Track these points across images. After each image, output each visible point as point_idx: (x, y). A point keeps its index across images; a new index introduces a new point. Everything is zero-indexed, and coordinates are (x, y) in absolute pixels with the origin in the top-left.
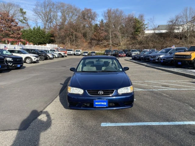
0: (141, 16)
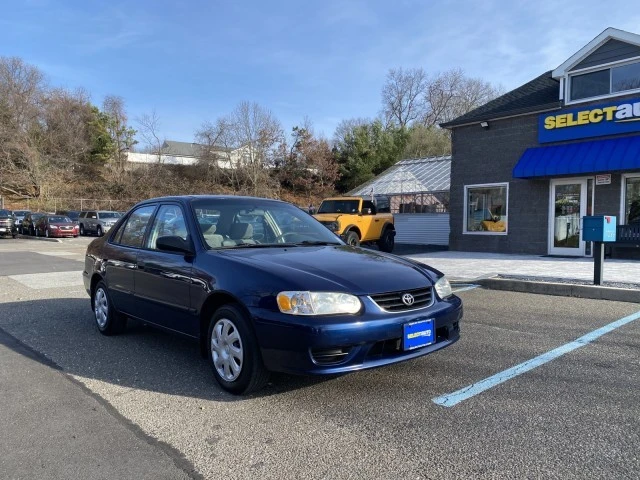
0: (114, 104)
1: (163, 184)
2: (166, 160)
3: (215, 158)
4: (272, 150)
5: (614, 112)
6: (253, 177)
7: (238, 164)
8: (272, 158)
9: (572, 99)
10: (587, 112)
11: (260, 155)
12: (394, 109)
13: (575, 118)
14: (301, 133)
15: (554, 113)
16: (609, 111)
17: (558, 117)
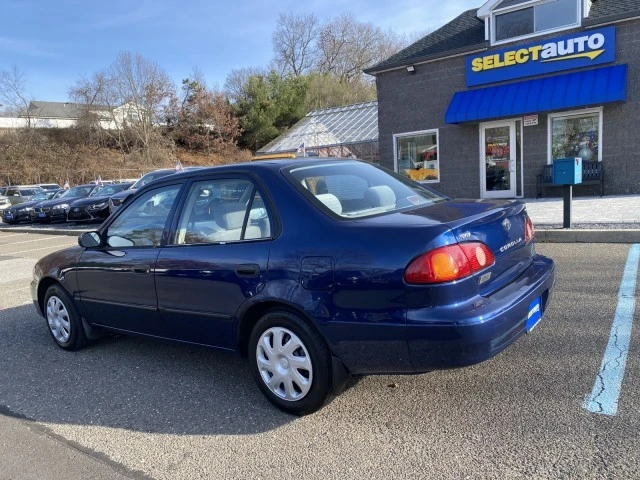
1: (40, 152)
2: (37, 123)
3: (96, 118)
4: (162, 106)
5: (540, 52)
6: (144, 138)
7: (124, 124)
8: (162, 115)
9: (497, 39)
10: (513, 52)
11: (149, 113)
12: (287, 57)
13: (502, 59)
14: (192, 86)
15: (481, 55)
16: (535, 50)
17: (486, 59)
